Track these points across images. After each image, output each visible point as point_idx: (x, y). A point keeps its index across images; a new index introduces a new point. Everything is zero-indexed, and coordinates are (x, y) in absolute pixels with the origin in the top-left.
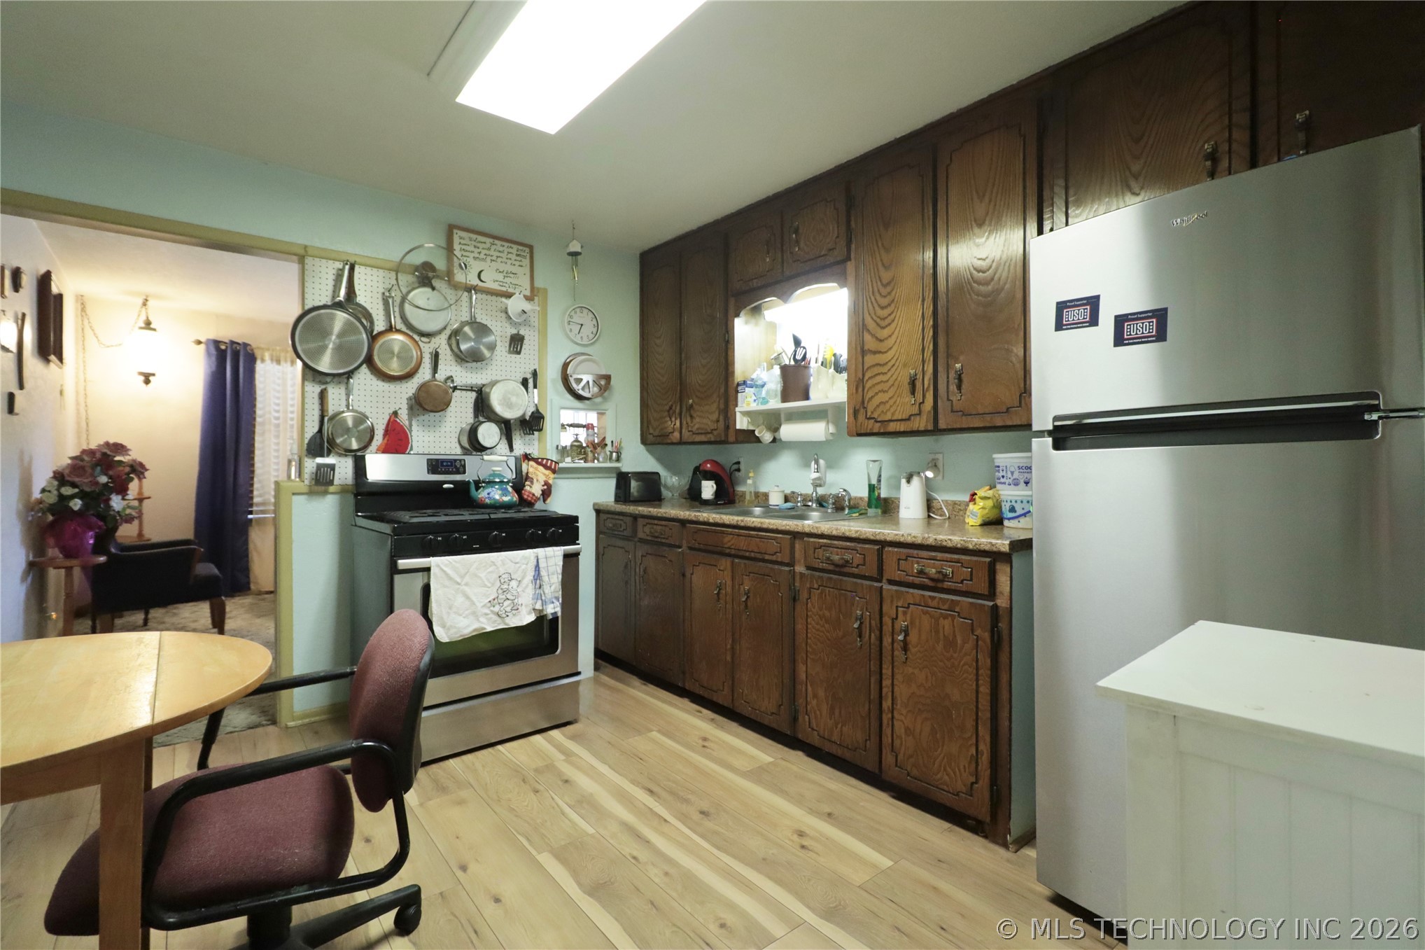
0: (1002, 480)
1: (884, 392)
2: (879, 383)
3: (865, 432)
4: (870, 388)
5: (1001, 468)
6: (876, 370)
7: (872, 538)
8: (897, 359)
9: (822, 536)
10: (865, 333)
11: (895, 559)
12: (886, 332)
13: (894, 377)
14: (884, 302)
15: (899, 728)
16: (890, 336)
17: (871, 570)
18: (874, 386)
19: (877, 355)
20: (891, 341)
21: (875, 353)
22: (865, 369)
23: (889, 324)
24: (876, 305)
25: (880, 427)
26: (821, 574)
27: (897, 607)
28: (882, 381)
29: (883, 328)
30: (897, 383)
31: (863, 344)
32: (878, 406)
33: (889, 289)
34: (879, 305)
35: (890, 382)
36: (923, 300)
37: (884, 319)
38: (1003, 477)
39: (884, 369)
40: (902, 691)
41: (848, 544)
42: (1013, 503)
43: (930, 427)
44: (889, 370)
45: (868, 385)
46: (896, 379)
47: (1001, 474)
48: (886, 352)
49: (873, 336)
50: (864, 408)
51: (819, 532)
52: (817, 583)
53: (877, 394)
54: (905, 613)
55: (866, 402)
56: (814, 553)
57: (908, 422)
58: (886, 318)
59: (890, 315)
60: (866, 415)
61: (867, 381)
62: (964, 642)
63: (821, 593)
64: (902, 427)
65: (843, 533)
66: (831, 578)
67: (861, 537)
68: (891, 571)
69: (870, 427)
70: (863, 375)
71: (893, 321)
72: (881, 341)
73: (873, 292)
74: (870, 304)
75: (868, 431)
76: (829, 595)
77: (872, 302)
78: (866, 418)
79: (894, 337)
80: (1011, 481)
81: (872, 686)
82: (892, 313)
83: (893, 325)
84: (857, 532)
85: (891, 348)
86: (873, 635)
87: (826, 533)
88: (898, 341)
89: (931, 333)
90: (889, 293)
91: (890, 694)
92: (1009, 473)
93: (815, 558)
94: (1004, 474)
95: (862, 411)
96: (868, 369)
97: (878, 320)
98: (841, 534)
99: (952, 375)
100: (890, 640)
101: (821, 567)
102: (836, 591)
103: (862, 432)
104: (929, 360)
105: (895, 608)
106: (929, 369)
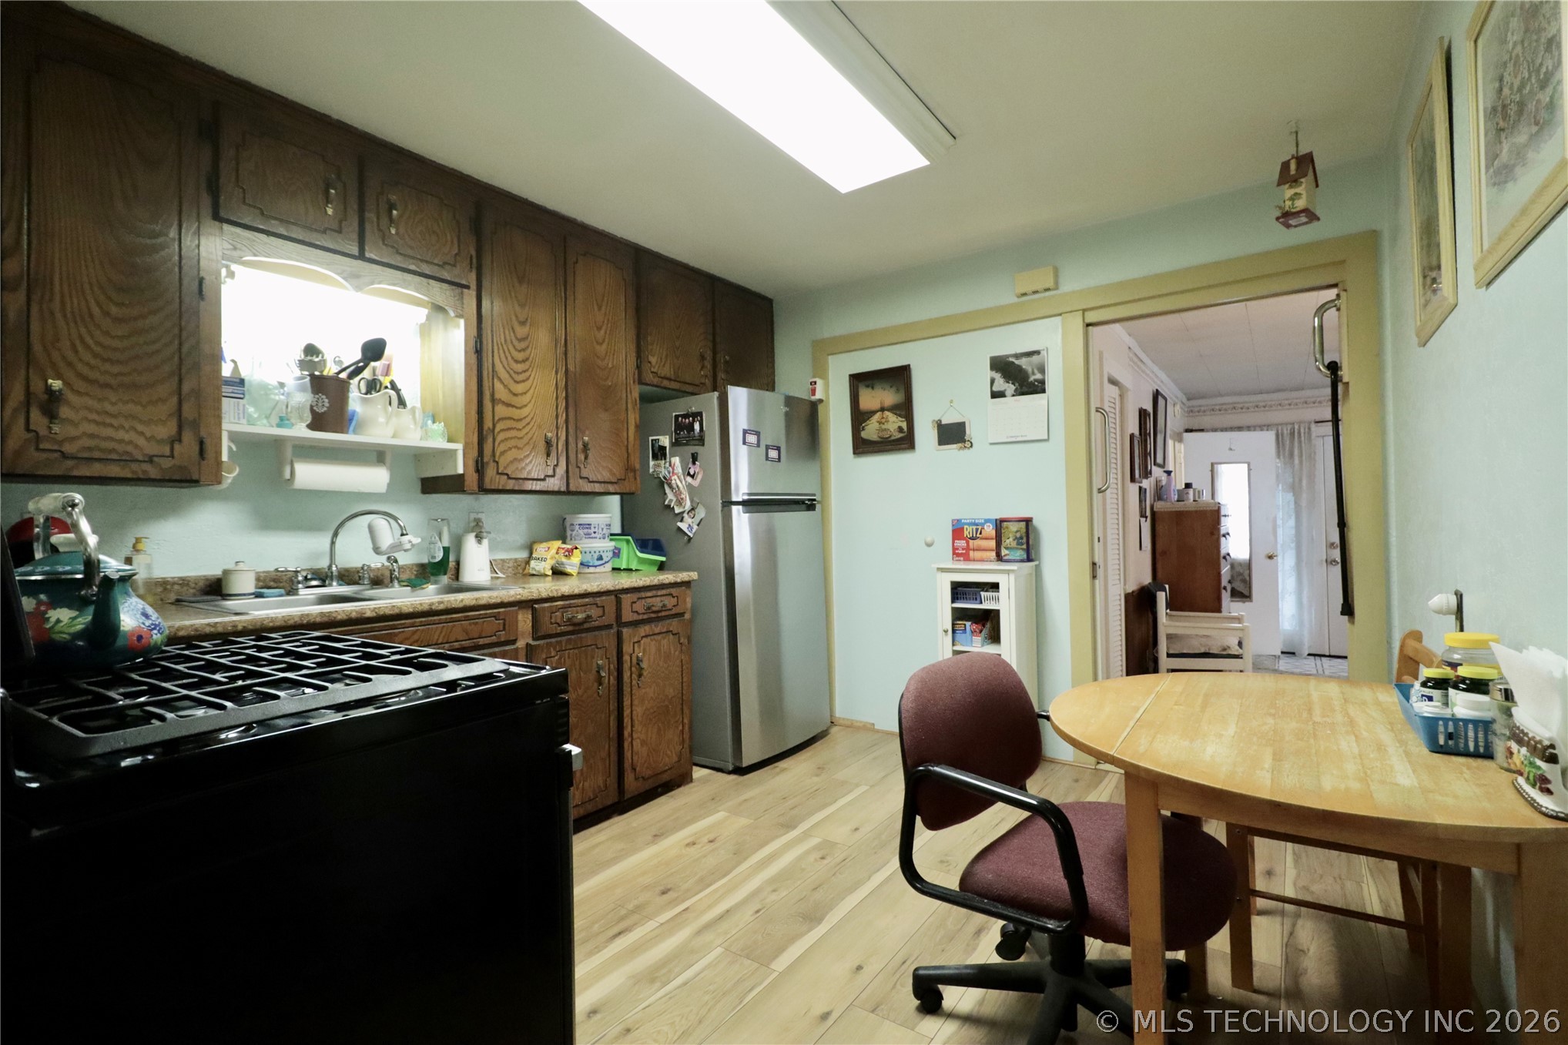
0: (593, 535)
1: (519, 448)
2: (511, 438)
3: (496, 488)
4: (502, 441)
5: (592, 527)
6: (509, 424)
7: (612, 589)
8: (532, 418)
9: (563, 598)
10: (495, 380)
11: (629, 603)
12: (519, 388)
13: (530, 435)
14: (520, 356)
15: (637, 744)
16: (525, 393)
17: (610, 618)
18: (506, 439)
19: (510, 408)
20: (525, 399)
21: (508, 405)
22: (496, 418)
23: (523, 381)
24: (509, 358)
25: (514, 485)
26: (559, 639)
27: (634, 643)
28: (515, 437)
29: (517, 382)
30: (532, 442)
31: (493, 392)
32: (512, 462)
33: (523, 345)
34: (512, 358)
35: (526, 440)
36: (557, 373)
37: (518, 373)
38: (595, 533)
39: (520, 425)
40: (639, 710)
41: (587, 600)
42: (601, 553)
43: (563, 489)
44: (524, 427)
45: (500, 438)
46: (531, 438)
47: (593, 530)
48: (520, 408)
49: (505, 386)
50: (494, 461)
51: (560, 594)
52: (555, 649)
53: (510, 449)
54: (639, 647)
55: (498, 454)
56: (551, 618)
57: (542, 483)
58: (521, 373)
59: (525, 371)
60: (498, 469)
61: (499, 432)
62: (675, 651)
63: (560, 658)
64: (538, 486)
65: (586, 590)
66: (570, 639)
67: (602, 590)
68: (627, 616)
69: (502, 483)
70: (494, 426)
71: (528, 379)
72: (515, 395)
73: (505, 341)
74: (501, 351)
75: (500, 488)
76: (569, 657)
77: (503, 349)
78: (498, 473)
79: (529, 395)
80: (601, 536)
81: (611, 725)
82: (527, 370)
83: (528, 384)
84: (598, 586)
85: (526, 406)
86: (611, 677)
87: (566, 594)
88: (533, 401)
89: (564, 404)
90: (524, 350)
91: (630, 721)
92: (600, 529)
93: (551, 623)
94: (596, 530)
95: (492, 465)
96: (499, 420)
97: (511, 372)
98: (582, 592)
99: (580, 445)
100: (629, 674)
101: (558, 632)
102: (576, 651)
103: (493, 487)
104: (562, 428)
105: (632, 644)
106: (563, 438)
